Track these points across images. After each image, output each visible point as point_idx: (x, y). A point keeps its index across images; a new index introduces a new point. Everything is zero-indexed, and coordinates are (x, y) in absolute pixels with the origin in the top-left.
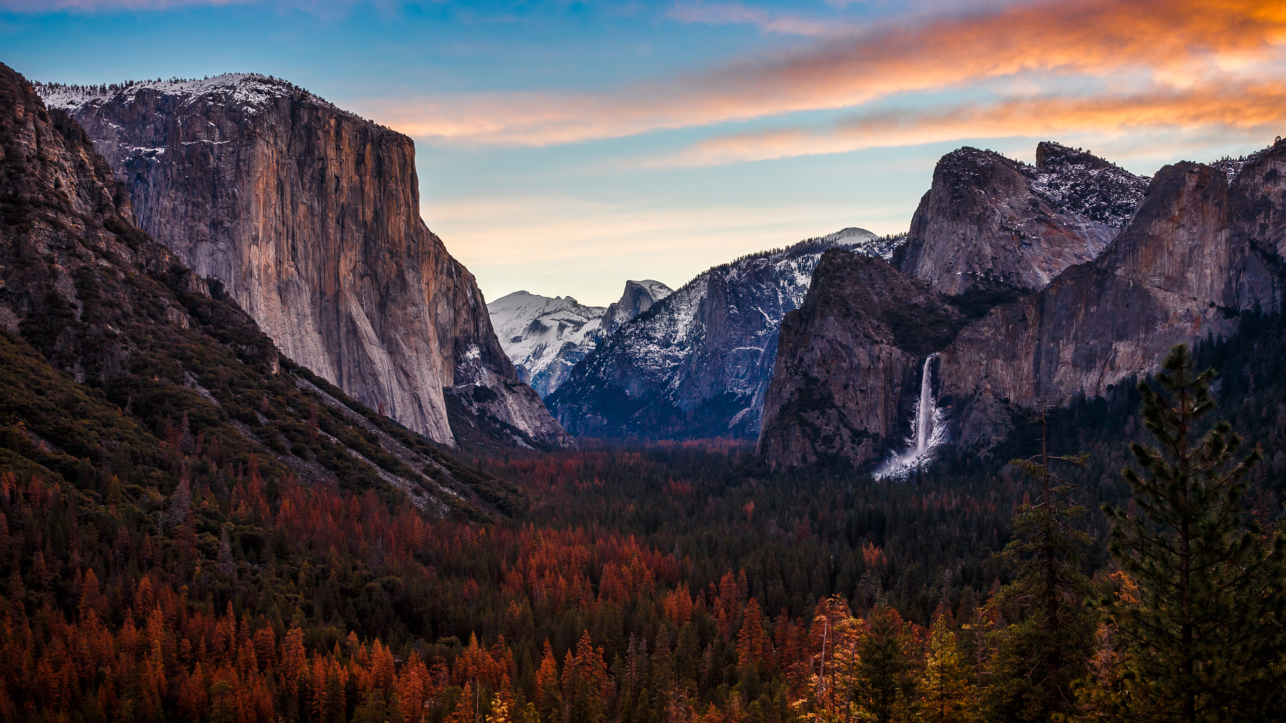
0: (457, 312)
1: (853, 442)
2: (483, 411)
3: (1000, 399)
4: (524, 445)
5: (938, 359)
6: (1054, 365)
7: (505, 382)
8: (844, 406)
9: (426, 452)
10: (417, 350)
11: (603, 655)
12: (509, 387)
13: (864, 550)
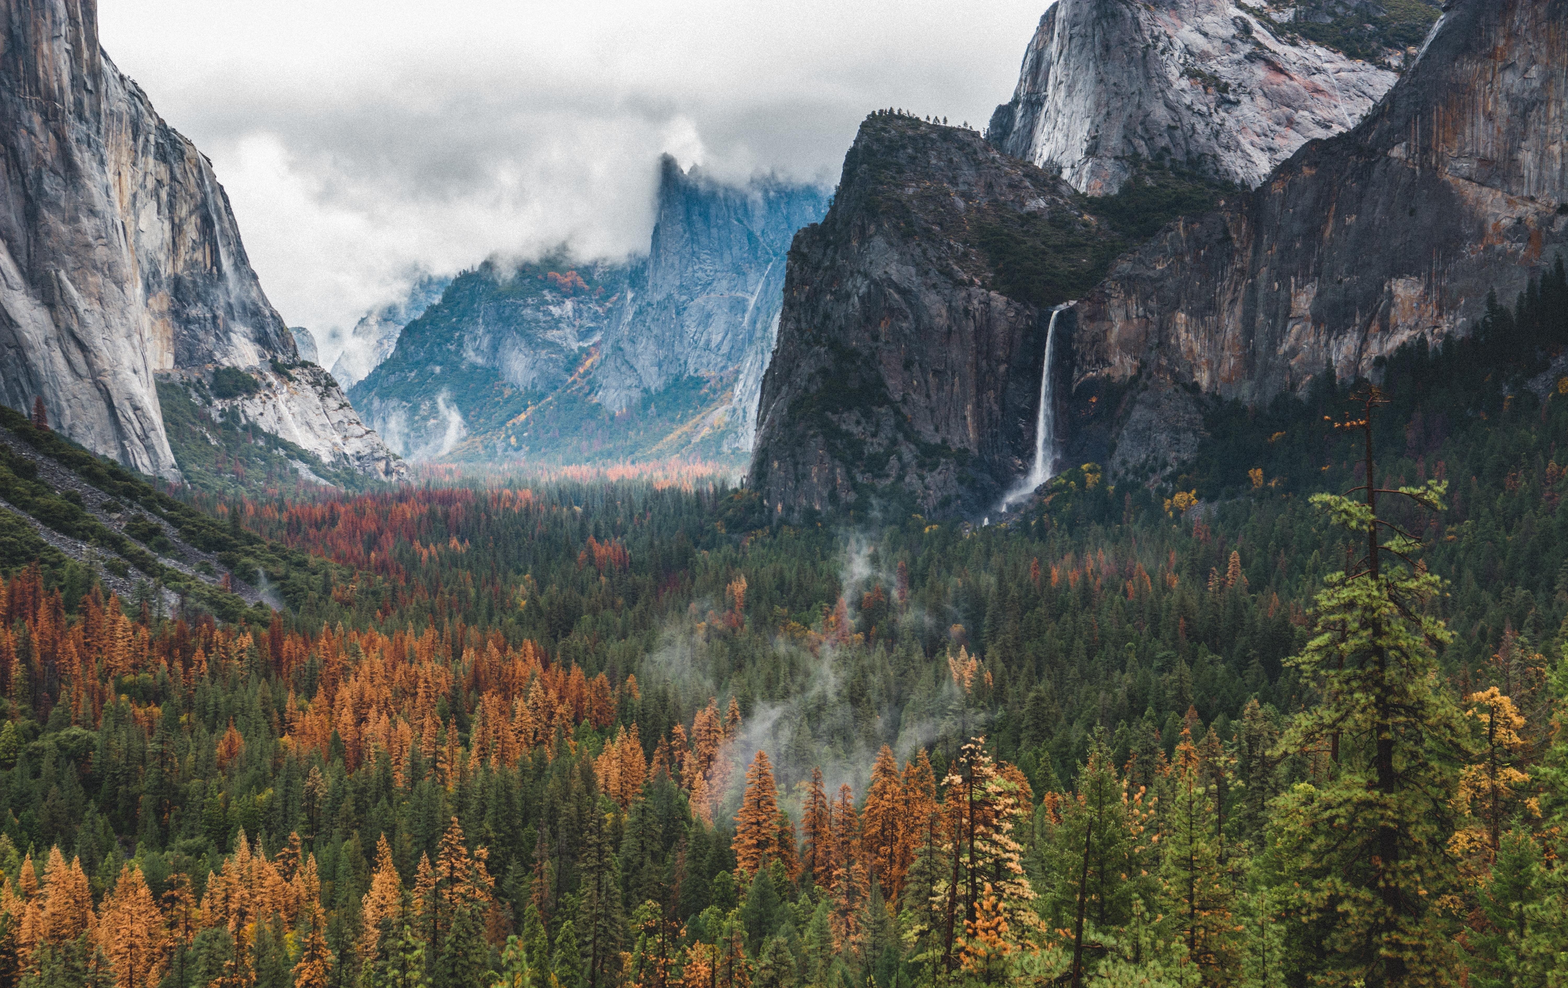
0: (177, 229)
1: (921, 465)
2: (233, 415)
3: (1185, 386)
4: (313, 477)
5: (1071, 310)
6: (1280, 322)
7: (273, 361)
8: (904, 401)
9: (130, 493)
10: (100, 300)
11: (487, 863)
12: (280, 370)
13: (951, 660)
